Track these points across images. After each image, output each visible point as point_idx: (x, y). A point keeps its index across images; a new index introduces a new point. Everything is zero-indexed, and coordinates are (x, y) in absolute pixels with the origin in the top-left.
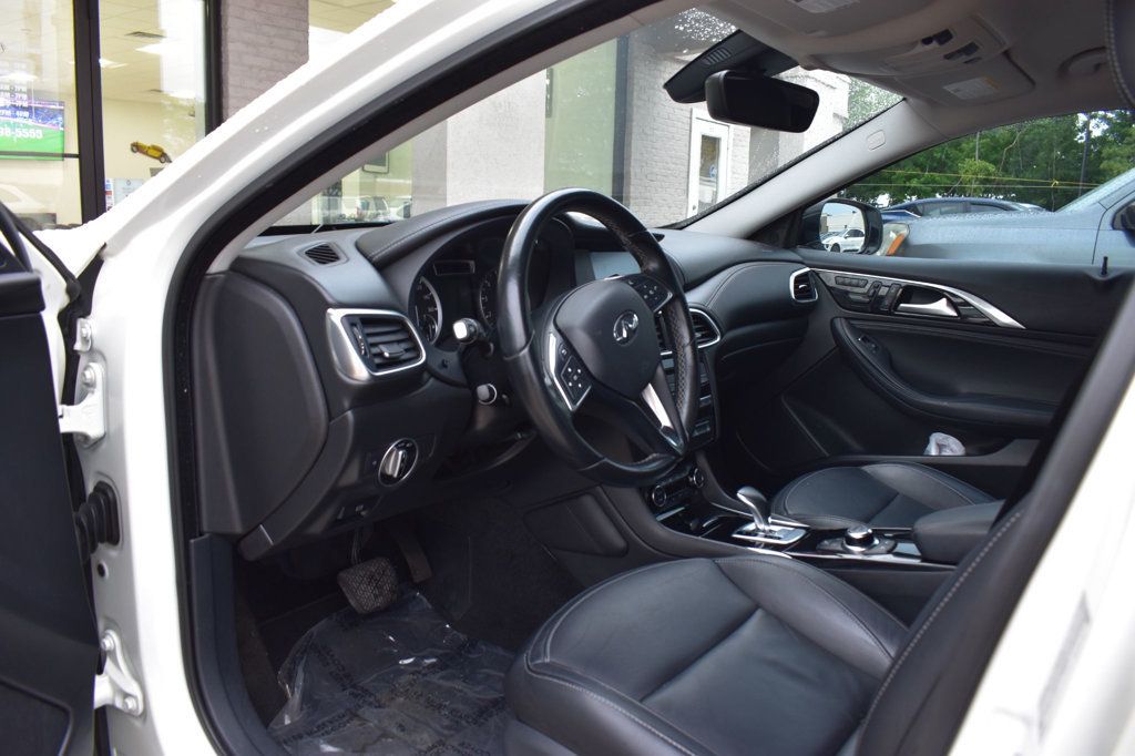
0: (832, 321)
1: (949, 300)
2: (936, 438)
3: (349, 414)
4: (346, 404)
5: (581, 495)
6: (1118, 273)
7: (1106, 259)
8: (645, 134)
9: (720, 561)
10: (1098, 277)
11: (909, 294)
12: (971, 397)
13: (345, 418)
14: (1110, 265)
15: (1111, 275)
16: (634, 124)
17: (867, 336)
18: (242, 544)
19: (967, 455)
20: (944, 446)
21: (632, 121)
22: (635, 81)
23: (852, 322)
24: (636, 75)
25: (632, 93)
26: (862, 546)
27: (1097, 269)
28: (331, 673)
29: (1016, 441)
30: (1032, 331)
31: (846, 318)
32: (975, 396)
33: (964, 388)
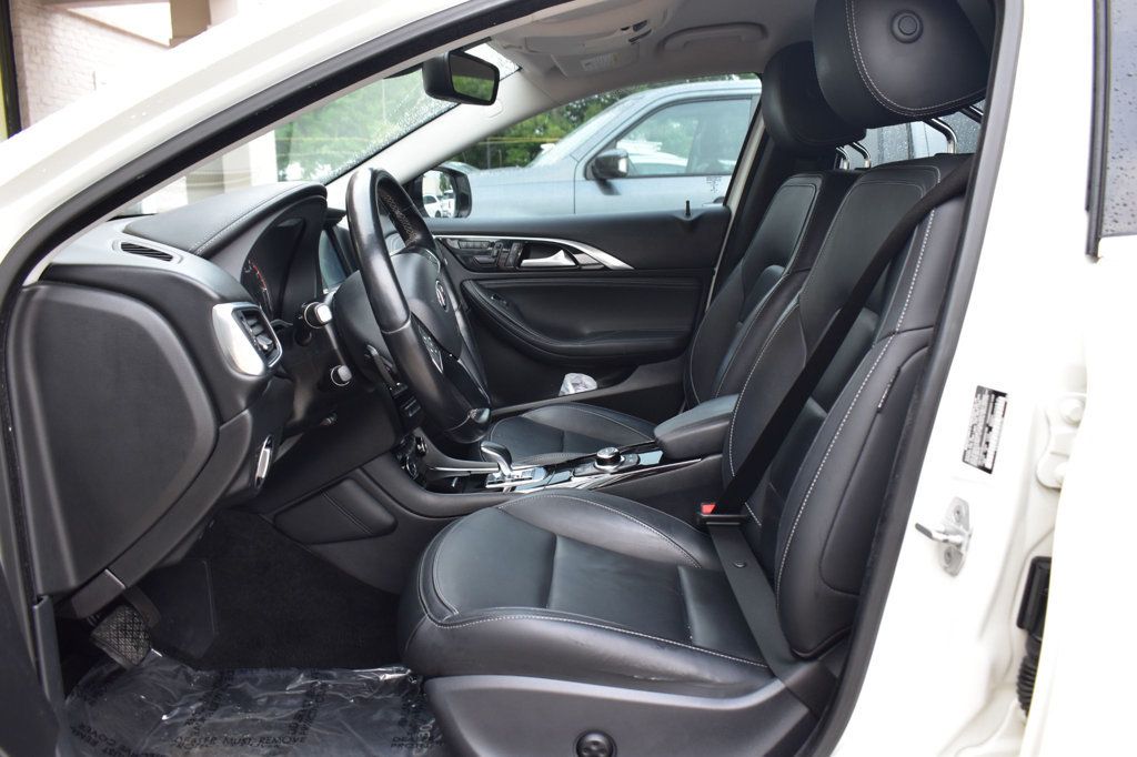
0: (461, 284)
1: (566, 252)
2: (570, 378)
3: (246, 412)
4: (243, 403)
5: (341, 481)
6: (699, 214)
7: (688, 202)
8: (45, 104)
9: (501, 506)
10: (683, 218)
11: (529, 250)
12: (595, 336)
13: (243, 418)
14: (691, 207)
15: (693, 216)
16: (29, 91)
17: (497, 293)
18: (74, 600)
19: (599, 388)
20: (577, 384)
21: (26, 88)
22: (24, 40)
23: (481, 283)
24: (24, 32)
25: (22, 54)
26: (613, 464)
27: (682, 211)
28: (105, 751)
29: (640, 367)
30: (639, 270)
31: (475, 280)
32: (596, 335)
33: (587, 331)
